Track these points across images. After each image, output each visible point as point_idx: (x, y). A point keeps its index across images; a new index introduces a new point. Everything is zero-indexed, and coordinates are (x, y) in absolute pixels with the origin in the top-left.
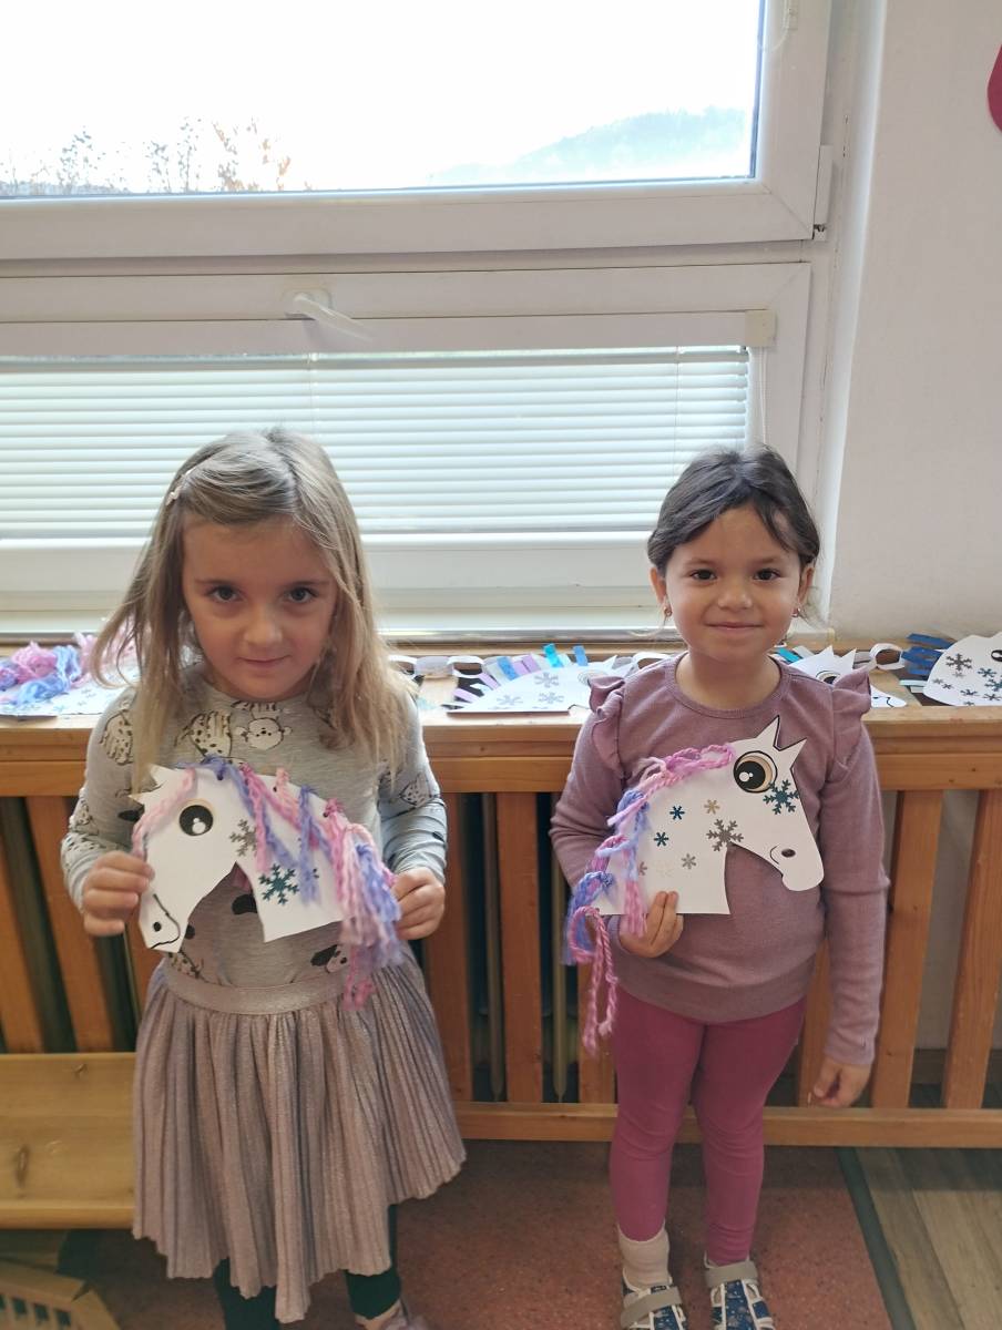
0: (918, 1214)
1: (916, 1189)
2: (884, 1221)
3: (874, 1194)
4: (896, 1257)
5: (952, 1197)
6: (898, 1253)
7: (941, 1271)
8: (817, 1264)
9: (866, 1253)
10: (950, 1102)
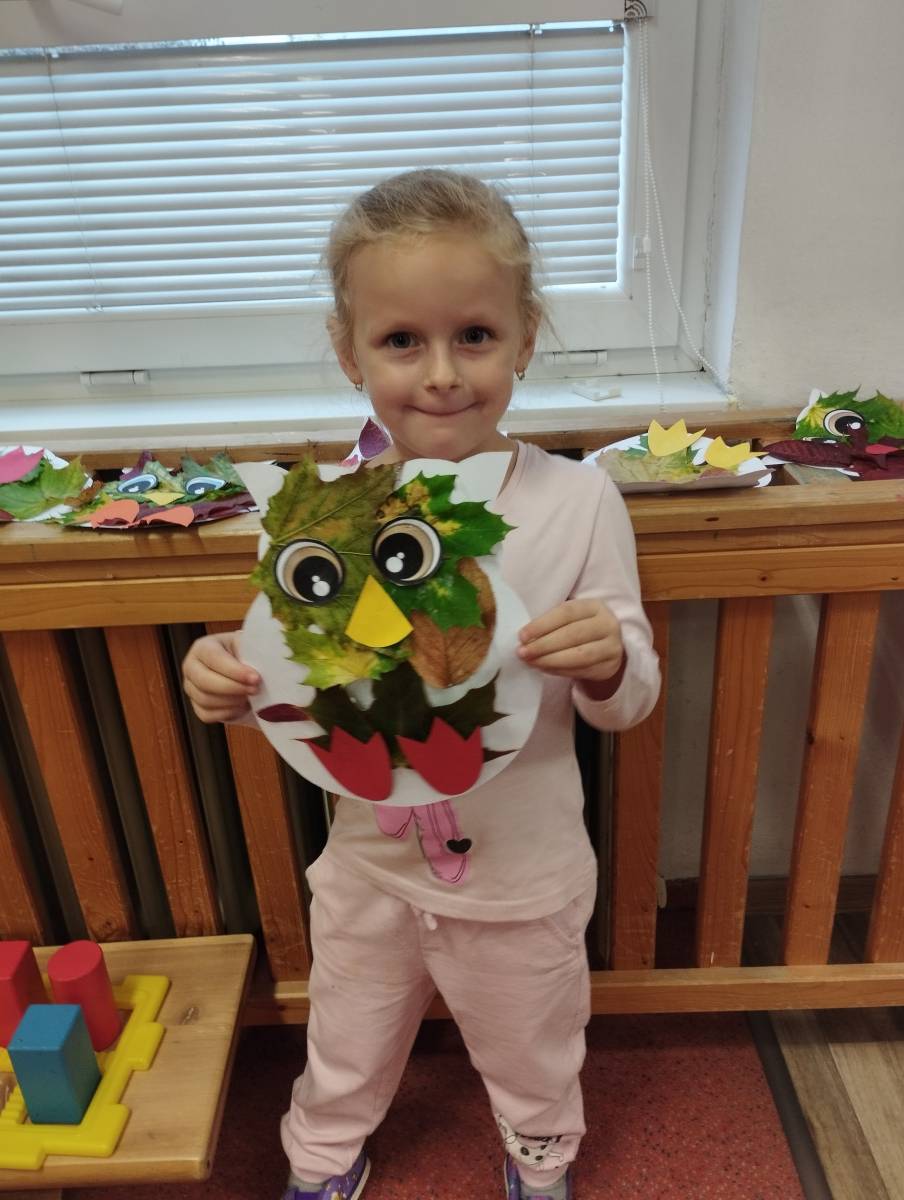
0: (836, 1074)
1: (832, 1042)
2: (798, 1084)
3: (786, 1051)
4: (812, 1127)
5: (873, 1051)
6: (817, 1124)
7: (864, 1143)
8: (723, 1143)
9: (779, 1126)
10: (877, 957)
